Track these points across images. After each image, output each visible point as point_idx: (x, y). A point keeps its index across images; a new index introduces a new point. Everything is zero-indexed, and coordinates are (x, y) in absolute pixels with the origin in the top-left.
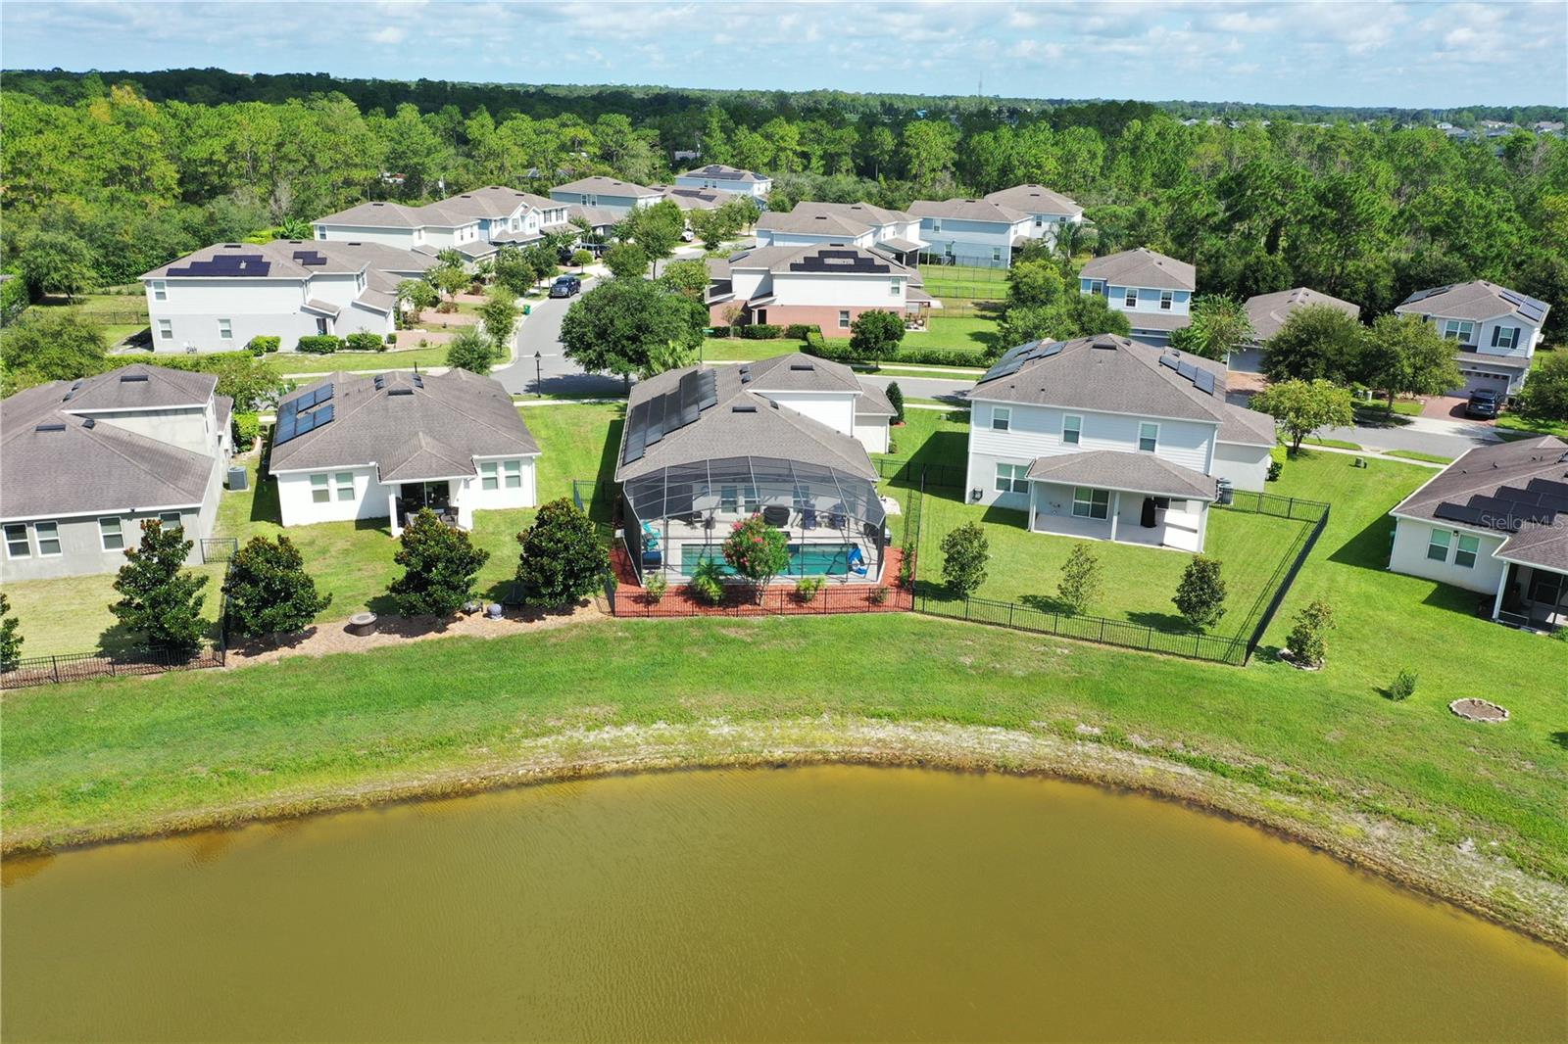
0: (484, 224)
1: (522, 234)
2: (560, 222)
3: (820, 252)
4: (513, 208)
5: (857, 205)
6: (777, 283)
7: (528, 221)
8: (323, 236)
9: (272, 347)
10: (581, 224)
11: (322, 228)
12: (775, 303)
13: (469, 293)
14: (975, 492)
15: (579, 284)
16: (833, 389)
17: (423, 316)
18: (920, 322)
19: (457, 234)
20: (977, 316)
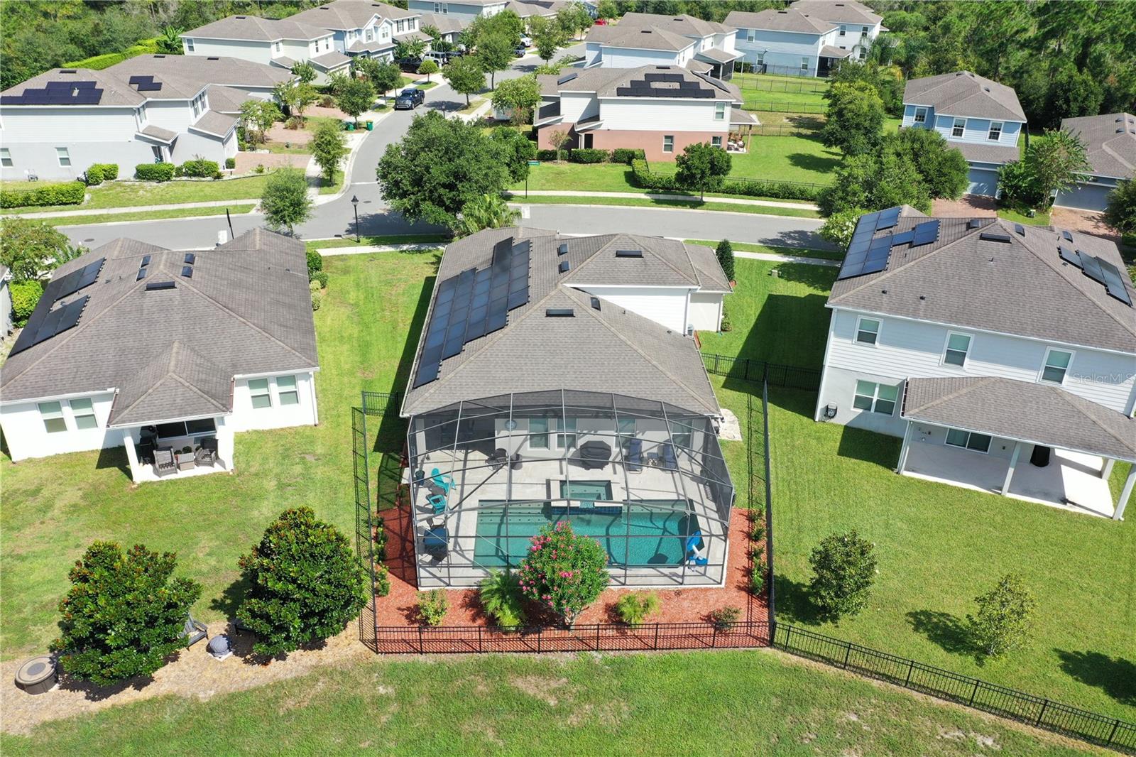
0: (339, 35)
1: (376, 44)
2: (412, 31)
3: (646, 75)
4: (367, 19)
5: (680, 16)
6: (603, 108)
7: (380, 31)
8: (191, 48)
9: (110, 174)
10: (431, 32)
11: (190, 41)
12: (601, 128)
13: (321, 105)
14: (827, 409)
15: (423, 95)
16: (665, 284)
17: (269, 133)
18: (741, 143)
19: (312, 46)
20: (793, 134)
